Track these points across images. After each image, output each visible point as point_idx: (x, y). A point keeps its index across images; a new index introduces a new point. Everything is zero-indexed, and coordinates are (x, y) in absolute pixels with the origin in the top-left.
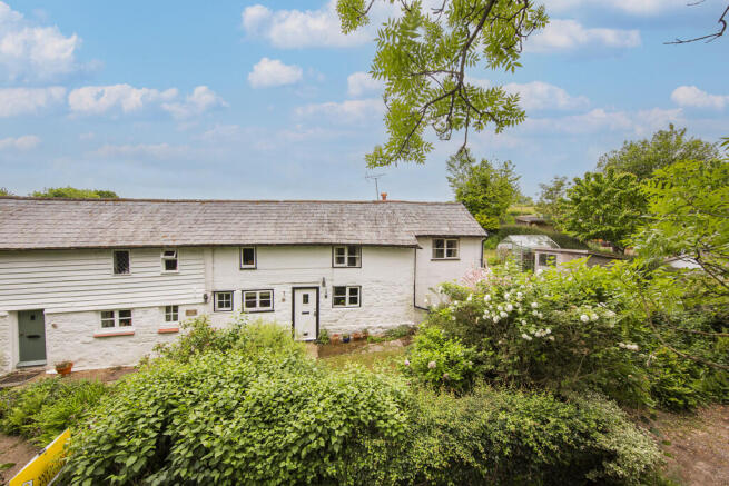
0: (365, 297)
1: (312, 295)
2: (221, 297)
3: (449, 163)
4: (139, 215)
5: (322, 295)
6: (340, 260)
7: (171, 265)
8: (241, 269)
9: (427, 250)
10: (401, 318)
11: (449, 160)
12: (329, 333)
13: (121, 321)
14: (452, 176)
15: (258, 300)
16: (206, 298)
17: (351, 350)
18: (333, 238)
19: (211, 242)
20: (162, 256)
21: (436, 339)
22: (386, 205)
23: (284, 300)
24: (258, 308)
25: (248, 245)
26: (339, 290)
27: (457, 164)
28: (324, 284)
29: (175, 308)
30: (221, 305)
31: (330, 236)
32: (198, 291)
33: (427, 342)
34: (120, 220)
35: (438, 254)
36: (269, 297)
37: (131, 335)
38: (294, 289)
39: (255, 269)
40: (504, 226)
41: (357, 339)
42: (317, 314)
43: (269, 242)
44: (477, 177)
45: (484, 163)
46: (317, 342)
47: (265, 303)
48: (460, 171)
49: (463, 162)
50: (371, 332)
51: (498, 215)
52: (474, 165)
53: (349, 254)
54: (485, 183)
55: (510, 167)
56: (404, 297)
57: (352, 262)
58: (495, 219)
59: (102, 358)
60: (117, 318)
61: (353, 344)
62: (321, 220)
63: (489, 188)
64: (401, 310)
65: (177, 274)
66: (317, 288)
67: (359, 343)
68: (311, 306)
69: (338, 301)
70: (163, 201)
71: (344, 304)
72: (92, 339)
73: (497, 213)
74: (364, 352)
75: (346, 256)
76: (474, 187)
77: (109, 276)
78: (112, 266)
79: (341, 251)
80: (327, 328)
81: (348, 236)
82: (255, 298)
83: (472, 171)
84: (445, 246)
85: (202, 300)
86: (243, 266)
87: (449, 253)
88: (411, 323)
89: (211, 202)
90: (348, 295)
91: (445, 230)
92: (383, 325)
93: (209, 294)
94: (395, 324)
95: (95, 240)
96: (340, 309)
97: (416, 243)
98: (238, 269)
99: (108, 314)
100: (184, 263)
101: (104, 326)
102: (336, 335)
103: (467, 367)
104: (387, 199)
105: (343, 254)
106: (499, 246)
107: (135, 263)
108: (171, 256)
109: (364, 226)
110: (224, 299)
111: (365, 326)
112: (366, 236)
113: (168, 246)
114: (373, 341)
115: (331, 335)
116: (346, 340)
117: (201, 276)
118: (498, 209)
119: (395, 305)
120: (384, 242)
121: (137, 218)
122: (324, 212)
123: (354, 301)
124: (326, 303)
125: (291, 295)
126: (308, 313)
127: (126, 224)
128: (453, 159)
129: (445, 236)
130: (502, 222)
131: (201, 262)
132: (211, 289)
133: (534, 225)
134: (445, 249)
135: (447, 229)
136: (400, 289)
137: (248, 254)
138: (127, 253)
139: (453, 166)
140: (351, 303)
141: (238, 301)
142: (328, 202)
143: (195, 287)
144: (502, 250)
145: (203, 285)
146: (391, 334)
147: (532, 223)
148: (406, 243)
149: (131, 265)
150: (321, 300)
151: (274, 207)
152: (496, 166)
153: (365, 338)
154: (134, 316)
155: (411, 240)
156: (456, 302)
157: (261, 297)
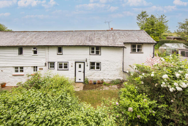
0: (102, 66)
1: (82, 65)
2: (51, 64)
3: (137, 17)
4: (29, 36)
5: (86, 65)
6: (93, 52)
7: (35, 52)
8: (58, 54)
9: (129, 49)
10: (118, 76)
11: (138, 16)
12: (88, 80)
13: (20, 71)
14: (139, 22)
15: (63, 66)
16: (46, 64)
17: (96, 88)
18: (90, 44)
19: (47, 45)
20: (32, 49)
21: (133, 92)
22: (112, 31)
23: (72, 66)
24: (63, 68)
25: (59, 46)
26: (93, 64)
27: (141, 18)
28: (86, 61)
29: (37, 67)
30: (51, 67)
31: (89, 43)
32: (43, 61)
33: (128, 93)
34: (23, 37)
35: (134, 50)
36: (67, 65)
37: (23, 75)
38: (76, 62)
39: (62, 54)
40: (161, 40)
41: (99, 83)
42: (84, 72)
43: (67, 45)
44: (149, 22)
45: (152, 16)
46: (84, 83)
47: (66, 67)
48: (142, 20)
49: (143, 16)
50: (105, 81)
51: (158, 36)
52: (148, 17)
53: (96, 49)
54: (153, 24)
55: (164, 17)
56: (119, 67)
57: (98, 53)
58: (157, 38)
59: (15, 82)
60: (19, 69)
61: (97, 85)
62: (87, 37)
63: (155, 26)
64: (117, 73)
65: (37, 55)
66: (84, 62)
67: (100, 85)
68: (82, 69)
69: (92, 68)
70: (37, 32)
71: (94, 69)
72: (12, 76)
73: (158, 35)
74: (101, 89)
75: (95, 50)
76: (148, 25)
77: (17, 56)
78: (18, 52)
79: (93, 49)
80: (88, 78)
81: (96, 43)
82: (62, 65)
83: (147, 19)
84: (136, 47)
85: (44, 65)
86: (58, 53)
87: (138, 50)
88: (121, 78)
89: (52, 31)
90: (96, 66)
91: (136, 41)
92: (110, 78)
93: (47, 63)
94: (115, 78)
95: (14, 43)
96: (93, 71)
97: (124, 45)
98: (57, 55)
99: (17, 68)
100: (39, 51)
101: (15, 72)
102: (91, 81)
103: (152, 113)
104: (113, 29)
105: (94, 50)
106: (160, 48)
107: (24, 51)
108: (35, 49)
109: (103, 39)
110: (52, 65)
111: (102, 78)
112: (103, 43)
113: (34, 46)
114: (105, 85)
115: (89, 80)
116: (95, 83)
117: (45, 56)
118: (158, 34)
119: (115, 70)
120: (110, 45)
121: (28, 37)
122: (88, 34)
123: (98, 68)
124: (88, 68)
125: (74, 64)
126: (81, 71)
127: (25, 39)
128: (139, 16)
129: (137, 43)
130: (160, 38)
131: (45, 51)
132: (48, 61)
133: (175, 39)
134: (137, 48)
135: (138, 40)
136: (117, 64)
137: (60, 49)
138: (22, 48)
139: (139, 18)
140: (97, 68)
141: (56, 65)
142: (90, 31)
143: (42, 60)
144: (161, 49)
145: (45, 60)
146: (113, 82)
147: (174, 39)
148: (119, 46)
149: (23, 52)
150: (85, 67)
151: (71, 33)
152: (157, 17)
153: (102, 83)
154: (24, 69)
155: (122, 44)
156: (143, 74)
157: (64, 65)
